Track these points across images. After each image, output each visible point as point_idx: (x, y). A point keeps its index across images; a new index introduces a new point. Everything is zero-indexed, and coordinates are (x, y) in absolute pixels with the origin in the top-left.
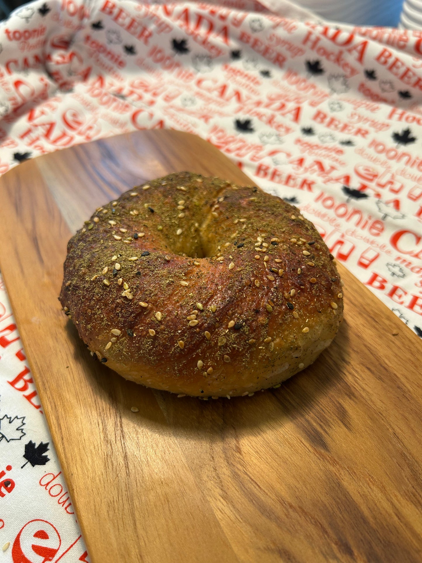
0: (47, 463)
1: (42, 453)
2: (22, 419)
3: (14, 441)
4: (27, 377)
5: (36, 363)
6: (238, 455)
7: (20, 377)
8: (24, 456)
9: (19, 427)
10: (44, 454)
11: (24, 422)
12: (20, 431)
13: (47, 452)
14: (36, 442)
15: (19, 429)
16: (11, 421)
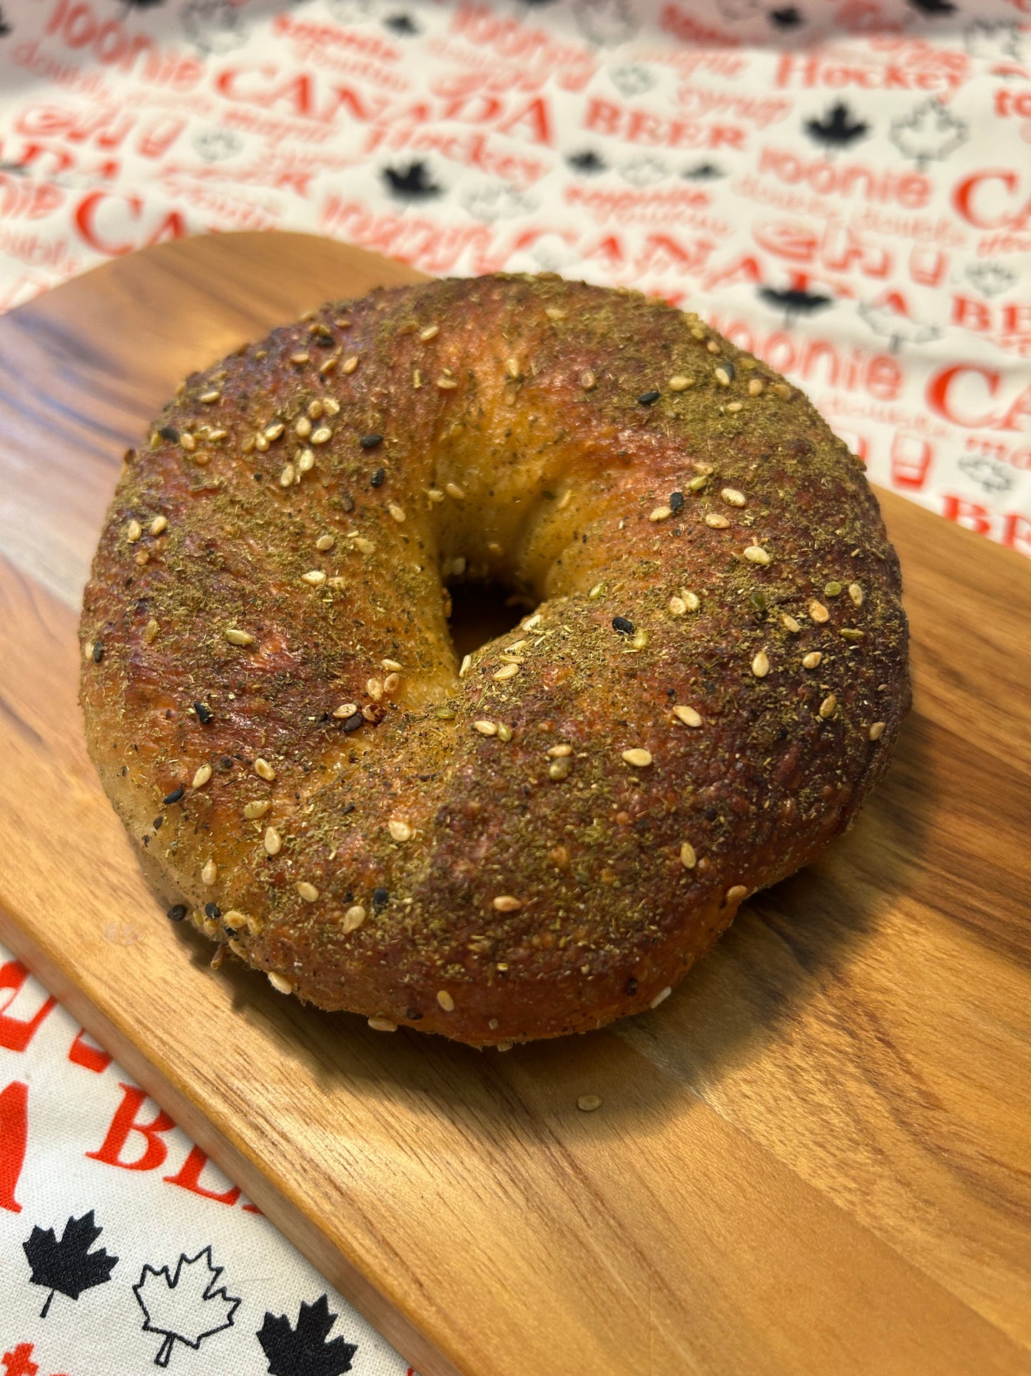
0: (353, 1362)
1: (324, 1338)
2: (204, 1257)
3: (212, 1337)
4: (145, 1116)
5: (196, 1072)
7: (120, 1127)
8: (272, 1370)
9: (208, 1289)
10: (329, 1339)
11: (214, 1265)
12: (219, 1297)
13: (335, 1325)
14: (285, 1312)
15: (212, 1292)
16: (172, 1278)
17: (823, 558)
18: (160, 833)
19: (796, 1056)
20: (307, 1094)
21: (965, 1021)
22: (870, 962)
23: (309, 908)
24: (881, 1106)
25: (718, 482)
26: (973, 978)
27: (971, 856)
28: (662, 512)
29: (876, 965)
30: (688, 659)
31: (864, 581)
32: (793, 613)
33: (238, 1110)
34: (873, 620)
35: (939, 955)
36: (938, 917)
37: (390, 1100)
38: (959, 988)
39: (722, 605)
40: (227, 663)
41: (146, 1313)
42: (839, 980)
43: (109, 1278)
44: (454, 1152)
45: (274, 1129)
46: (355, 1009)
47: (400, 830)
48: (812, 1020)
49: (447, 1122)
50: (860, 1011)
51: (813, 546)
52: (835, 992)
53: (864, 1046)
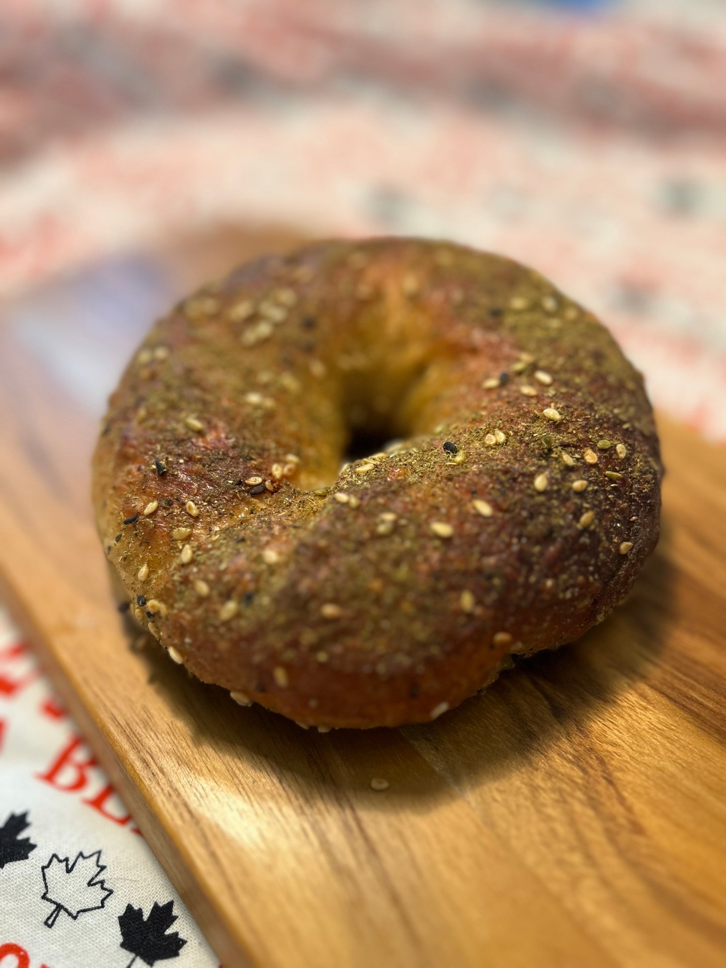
0: (181, 951)
1: (165, 930)
2: (95, 858)
3: (87, 913)
4: (80, 756)
5: (114, 719)
6: (641, 840)
7: (63, 760)
8: (123, 945)
9: (93, 879)
10: (168, 932)
11: (101, 863)
12: (99, 886)
13: (174, 923)
14: (142, 906)
15: (94, 881)
16: (70, 866)
17: (601, 425)
18: (118, 544)
19: (539, 779)
20: (184, 744)
21: (673, 776)
22: (607, 723)
23: (201, 600)
24: (597, 825)
25: (534, 367)
26: (684, 747)
27: (695, 662)
28: (492, 383)
29: (611, 726)
30: (490, 474)
31: (630, 445)
32: (571, 454)
33: (134, 747)
34: (632, 472)
35: (660, 726)
36: (665, 701)
37: (240, 759)
38: (672, 753)
39: (521, 442)
40: (183, 440)
41: (46, 887)
42: (581, 731)
43: (27, 858)
44: (277, 803)
45: (156, 764)
46: (223, 684)
47: (271, 556)
48: (556, 757)
49: (275, 781)
50: (593, 756)
51: (595, 416)
52: (577, 740)
53: (591, 780)
